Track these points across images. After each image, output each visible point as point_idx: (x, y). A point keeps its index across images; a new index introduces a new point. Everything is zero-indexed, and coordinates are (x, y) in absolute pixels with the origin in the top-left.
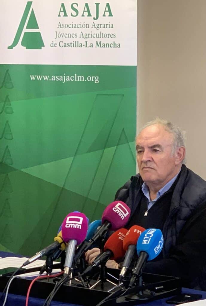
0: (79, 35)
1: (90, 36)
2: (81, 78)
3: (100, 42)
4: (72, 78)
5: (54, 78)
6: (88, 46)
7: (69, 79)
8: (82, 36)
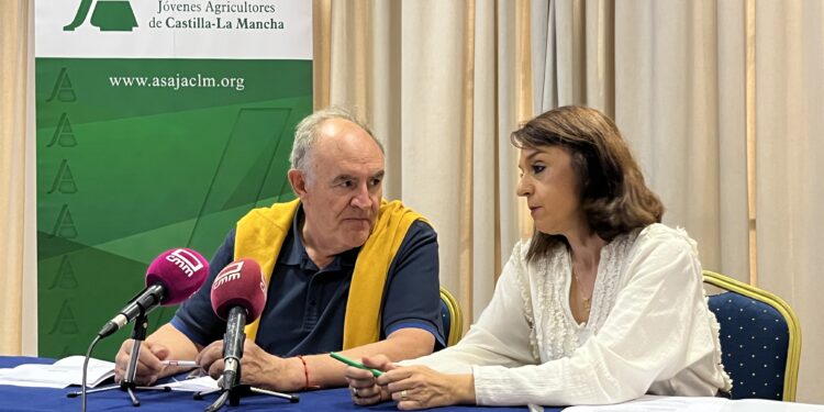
0: (203, 8)
1: (226, 9)
2: (210, 82)
3: (245, 20)
4: (193, 82)
5: (156, 83)
6: (221, 26)
7: (186, 83)
8: (209, 9)
